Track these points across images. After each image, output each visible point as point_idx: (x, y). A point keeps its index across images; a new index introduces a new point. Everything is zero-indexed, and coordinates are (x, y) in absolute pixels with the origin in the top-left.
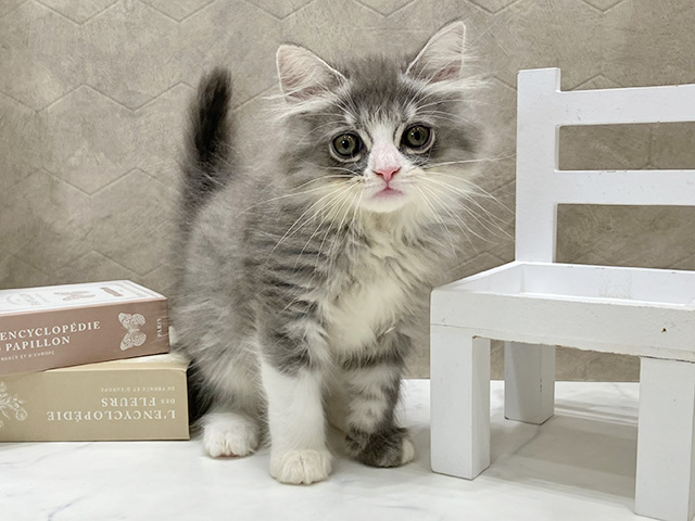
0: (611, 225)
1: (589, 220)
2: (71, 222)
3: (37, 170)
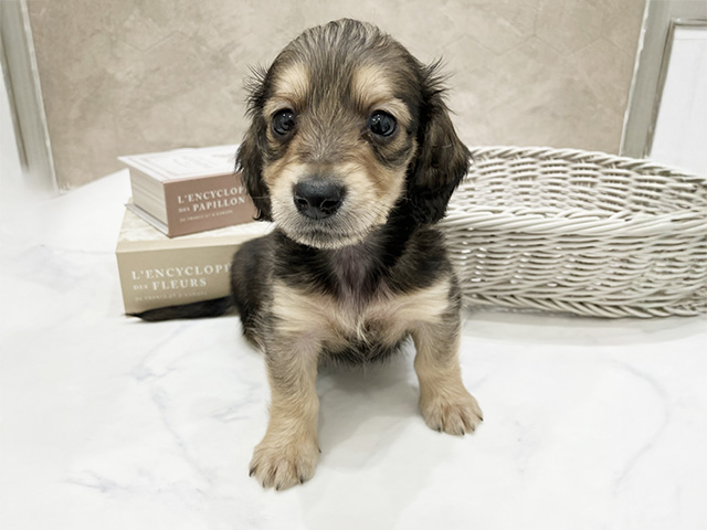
2: (128, 73)
3: (99, 31)
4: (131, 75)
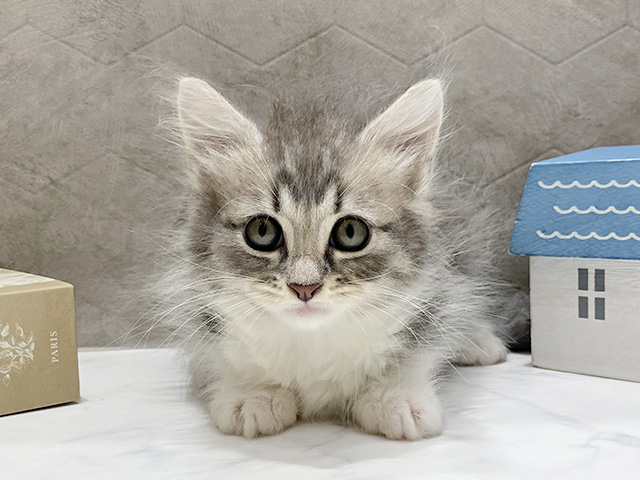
0: (580, 109)
1: (550, 103)
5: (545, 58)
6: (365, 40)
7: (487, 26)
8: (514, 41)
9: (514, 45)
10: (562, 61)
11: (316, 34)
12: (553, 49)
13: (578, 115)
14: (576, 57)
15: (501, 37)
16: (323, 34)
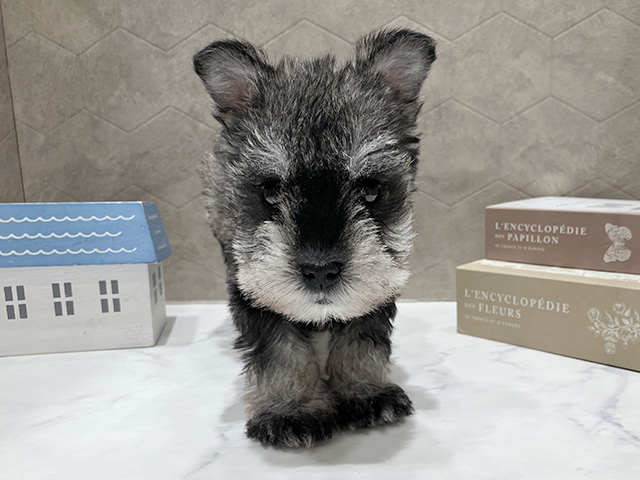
3: (80, 111)
4: (115, 162)
5: (593, 118)
6: (471, 108)
7: (554, 97)
8: (572, 107)
9: (572, 110)
10: (604, 120)
11: (438, 105)
12: (598, 112)
13: (614, 156)
14: (614, 117)
15: (563, 105)
16: (444, 105)
